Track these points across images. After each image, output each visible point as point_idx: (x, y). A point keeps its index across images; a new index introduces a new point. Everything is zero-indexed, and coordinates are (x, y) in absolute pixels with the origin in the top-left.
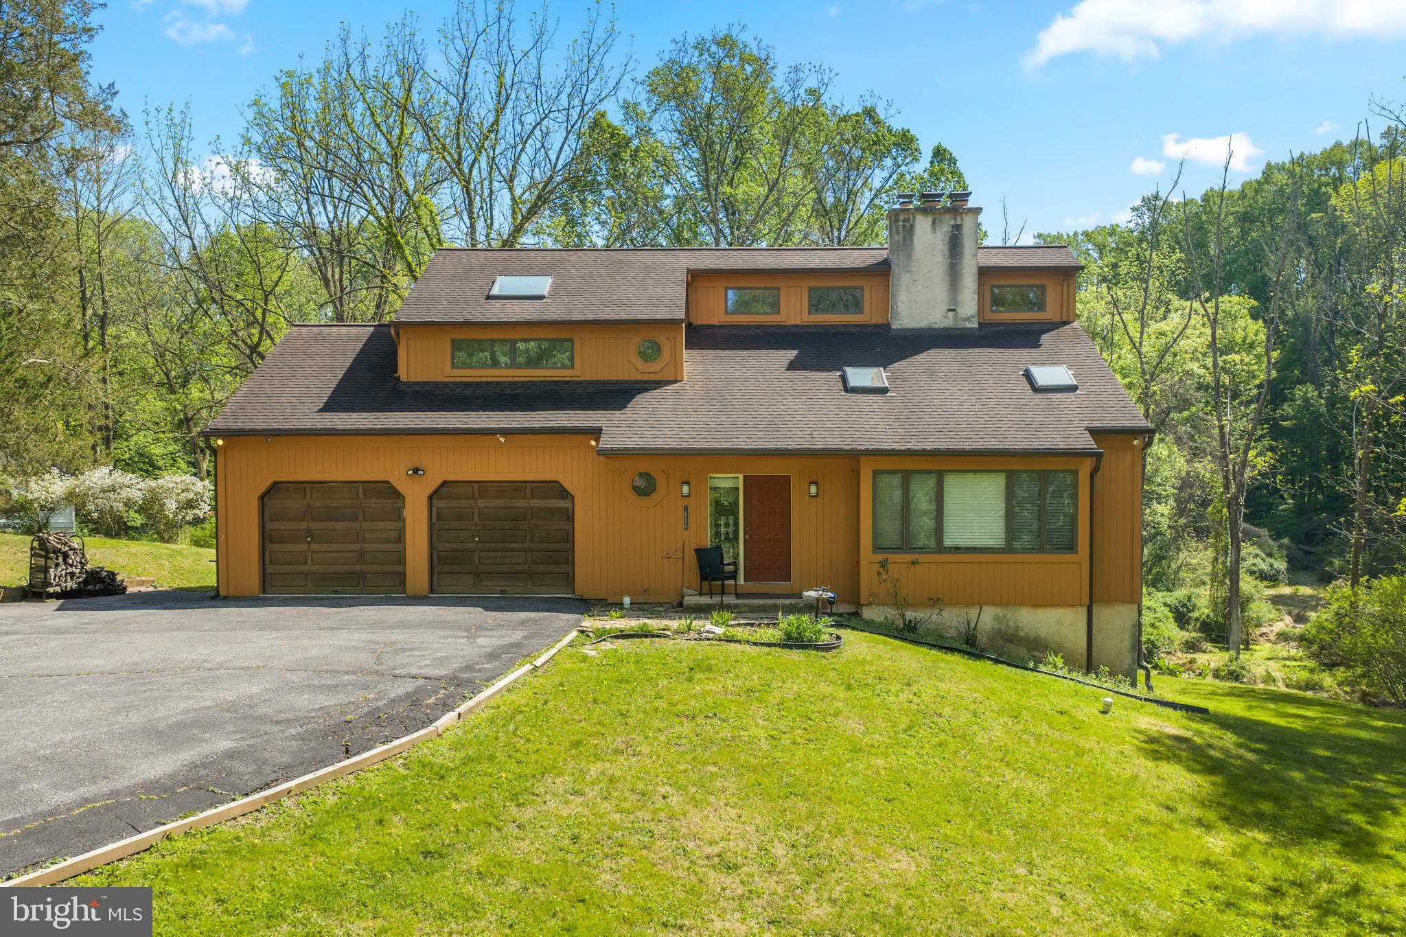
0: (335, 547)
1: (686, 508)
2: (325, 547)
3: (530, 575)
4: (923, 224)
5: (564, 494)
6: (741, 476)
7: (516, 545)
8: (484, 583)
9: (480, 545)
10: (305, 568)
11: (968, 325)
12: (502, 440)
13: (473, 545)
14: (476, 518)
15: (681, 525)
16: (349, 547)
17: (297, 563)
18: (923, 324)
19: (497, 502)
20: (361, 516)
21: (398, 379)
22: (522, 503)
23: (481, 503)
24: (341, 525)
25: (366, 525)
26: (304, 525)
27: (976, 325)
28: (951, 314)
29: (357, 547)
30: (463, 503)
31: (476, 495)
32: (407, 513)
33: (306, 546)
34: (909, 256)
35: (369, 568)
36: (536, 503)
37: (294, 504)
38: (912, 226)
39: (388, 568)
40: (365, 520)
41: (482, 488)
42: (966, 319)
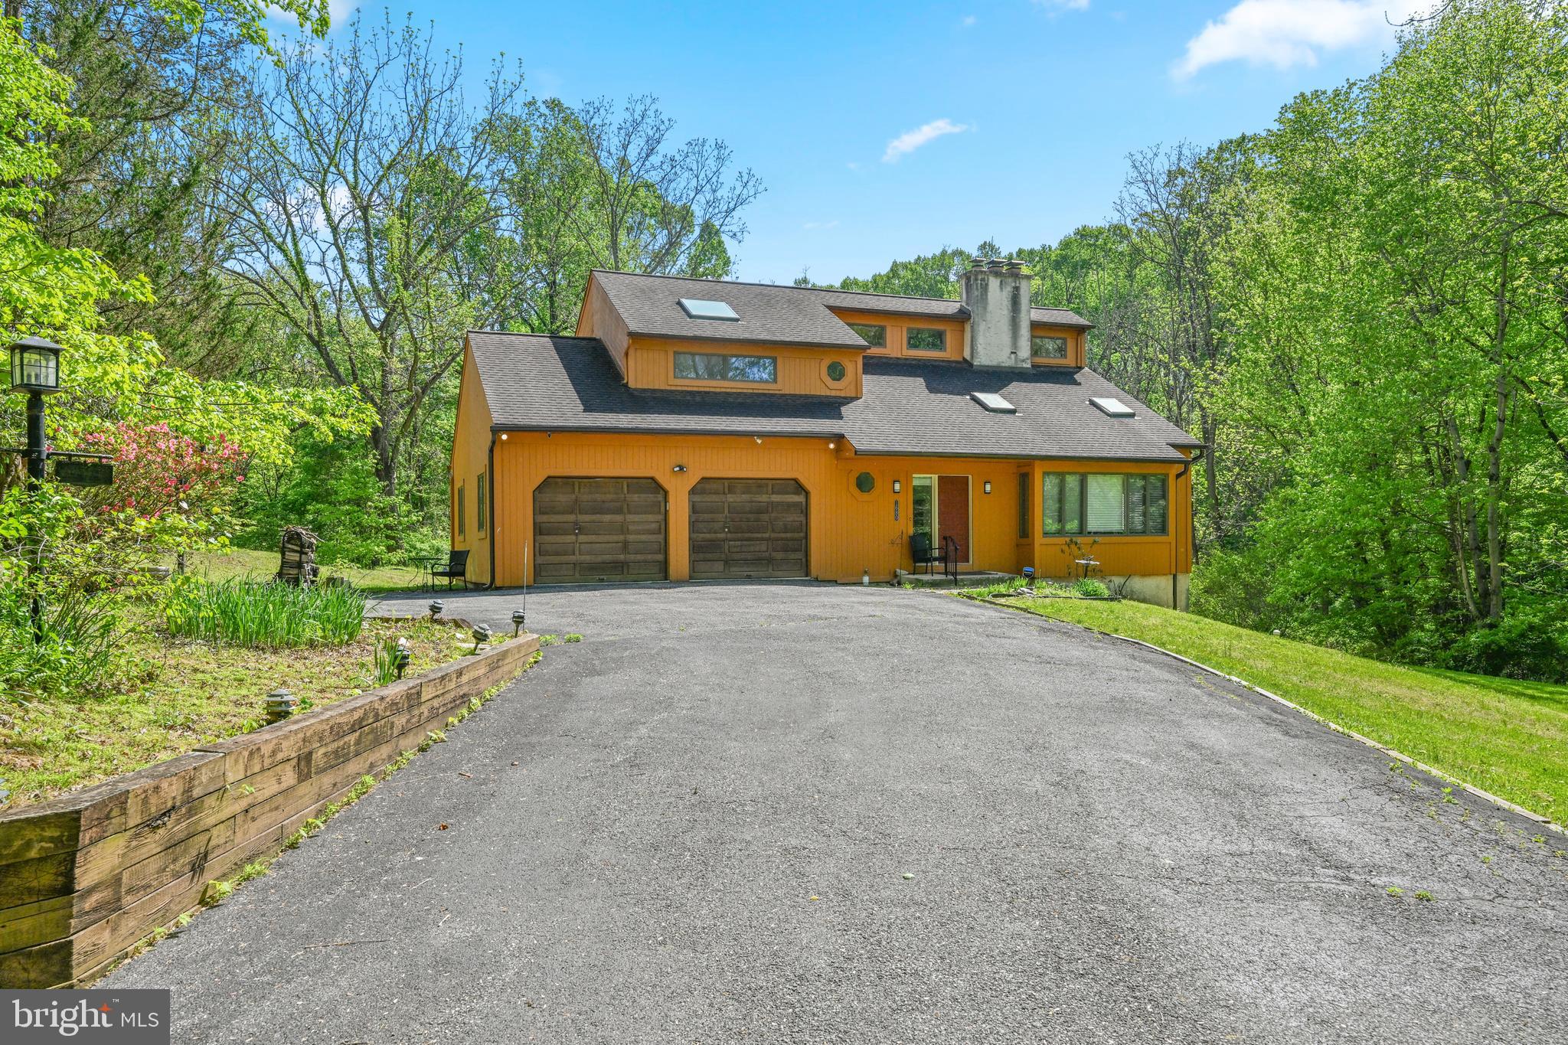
0: (601, 538)
1: (896, 503)
2: (593, 538)
3: (770, 561)
4: (994, 283)
5: (799, 487)
6: (935, 477)
7: (759, 535)
8: (732, 569)
9: (729, 535)
10: (572, 558)
11: (1025, 365)
12: (759, 441)
13: (722, 536)
14: (726, 511)
15: (892, 517)
16: (615, 538)
17: (565, 554)
18: (994, 363)
19: (746, 497)
20: (626, 511)
21: (626, 386)
22: (764, 498)
23: (730, 498)
24: (607, 518)
25: (630, 517)
26: (571, 518)
27: (1029, 366)
28: (1013, 356)
29: (621, 538)
30: (714, 498)
31: (726, 491)
32: (671, 506)
33: (574, 537)
34: (985, 308)
35: (632, 557)
36: (776, 498)
37: (563, 498)
38: (987, 285)
39: (649, 557)
40: (629, 512)
41: (731, 484)
42: (1023, 361)
